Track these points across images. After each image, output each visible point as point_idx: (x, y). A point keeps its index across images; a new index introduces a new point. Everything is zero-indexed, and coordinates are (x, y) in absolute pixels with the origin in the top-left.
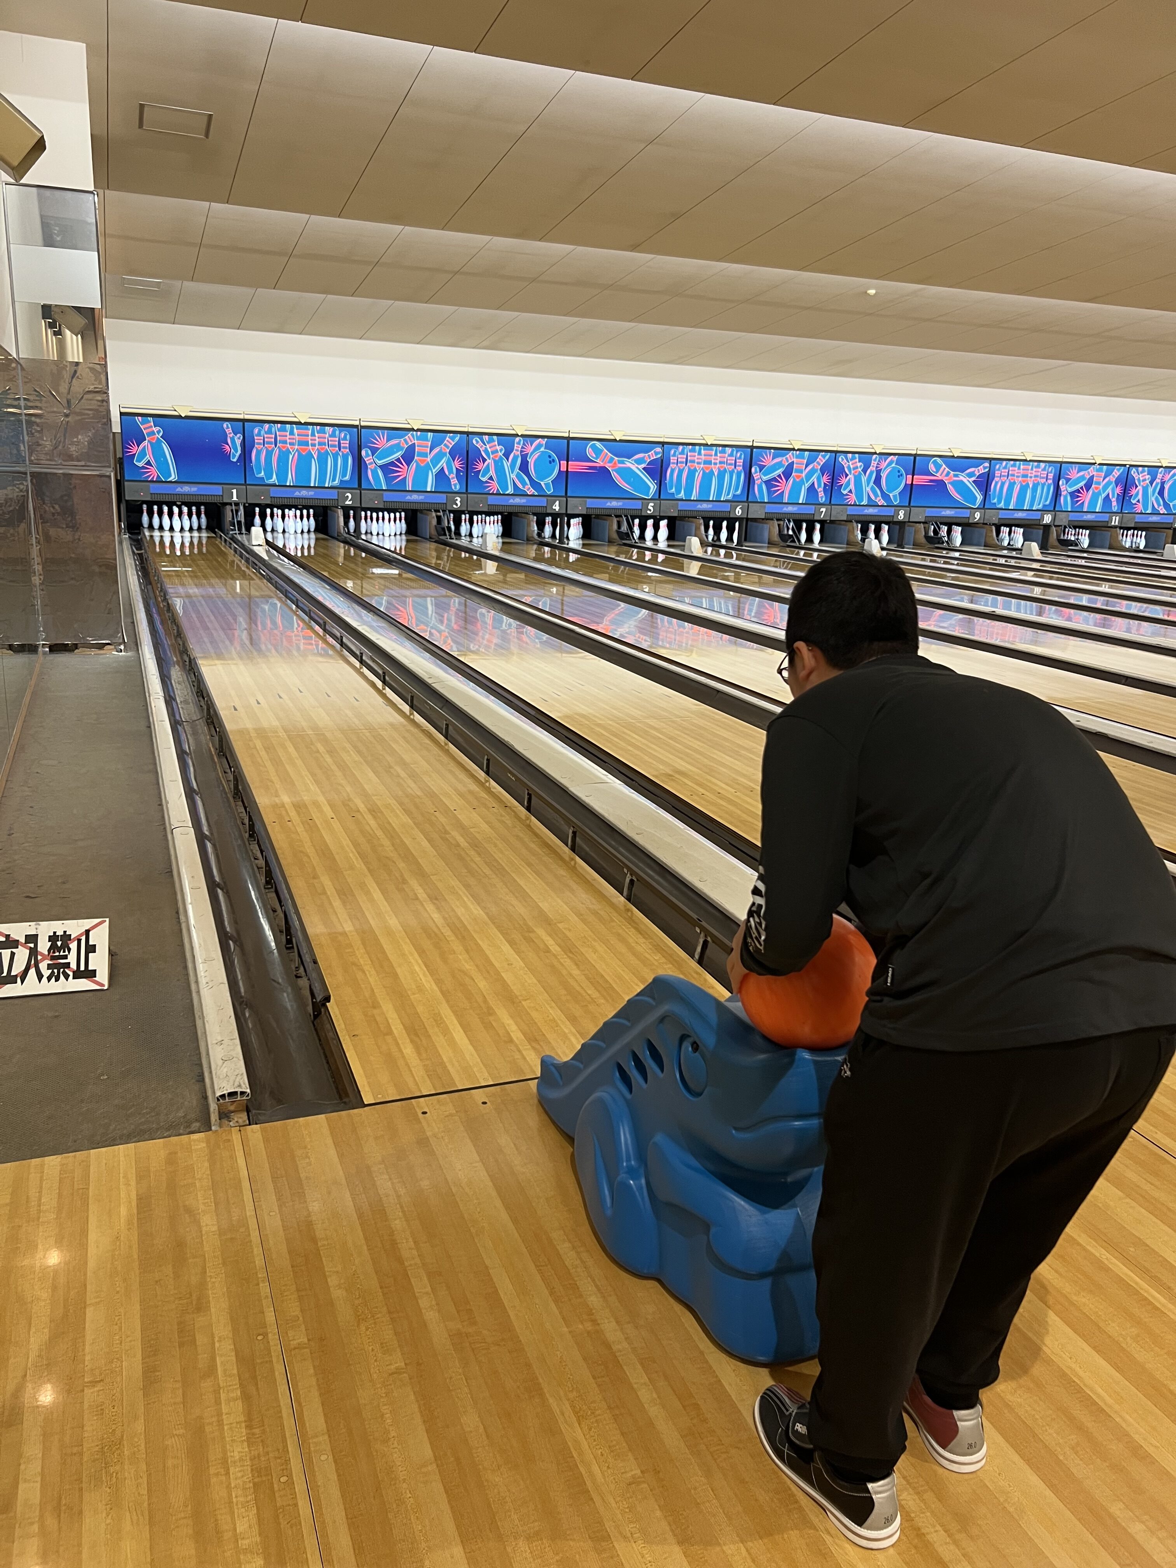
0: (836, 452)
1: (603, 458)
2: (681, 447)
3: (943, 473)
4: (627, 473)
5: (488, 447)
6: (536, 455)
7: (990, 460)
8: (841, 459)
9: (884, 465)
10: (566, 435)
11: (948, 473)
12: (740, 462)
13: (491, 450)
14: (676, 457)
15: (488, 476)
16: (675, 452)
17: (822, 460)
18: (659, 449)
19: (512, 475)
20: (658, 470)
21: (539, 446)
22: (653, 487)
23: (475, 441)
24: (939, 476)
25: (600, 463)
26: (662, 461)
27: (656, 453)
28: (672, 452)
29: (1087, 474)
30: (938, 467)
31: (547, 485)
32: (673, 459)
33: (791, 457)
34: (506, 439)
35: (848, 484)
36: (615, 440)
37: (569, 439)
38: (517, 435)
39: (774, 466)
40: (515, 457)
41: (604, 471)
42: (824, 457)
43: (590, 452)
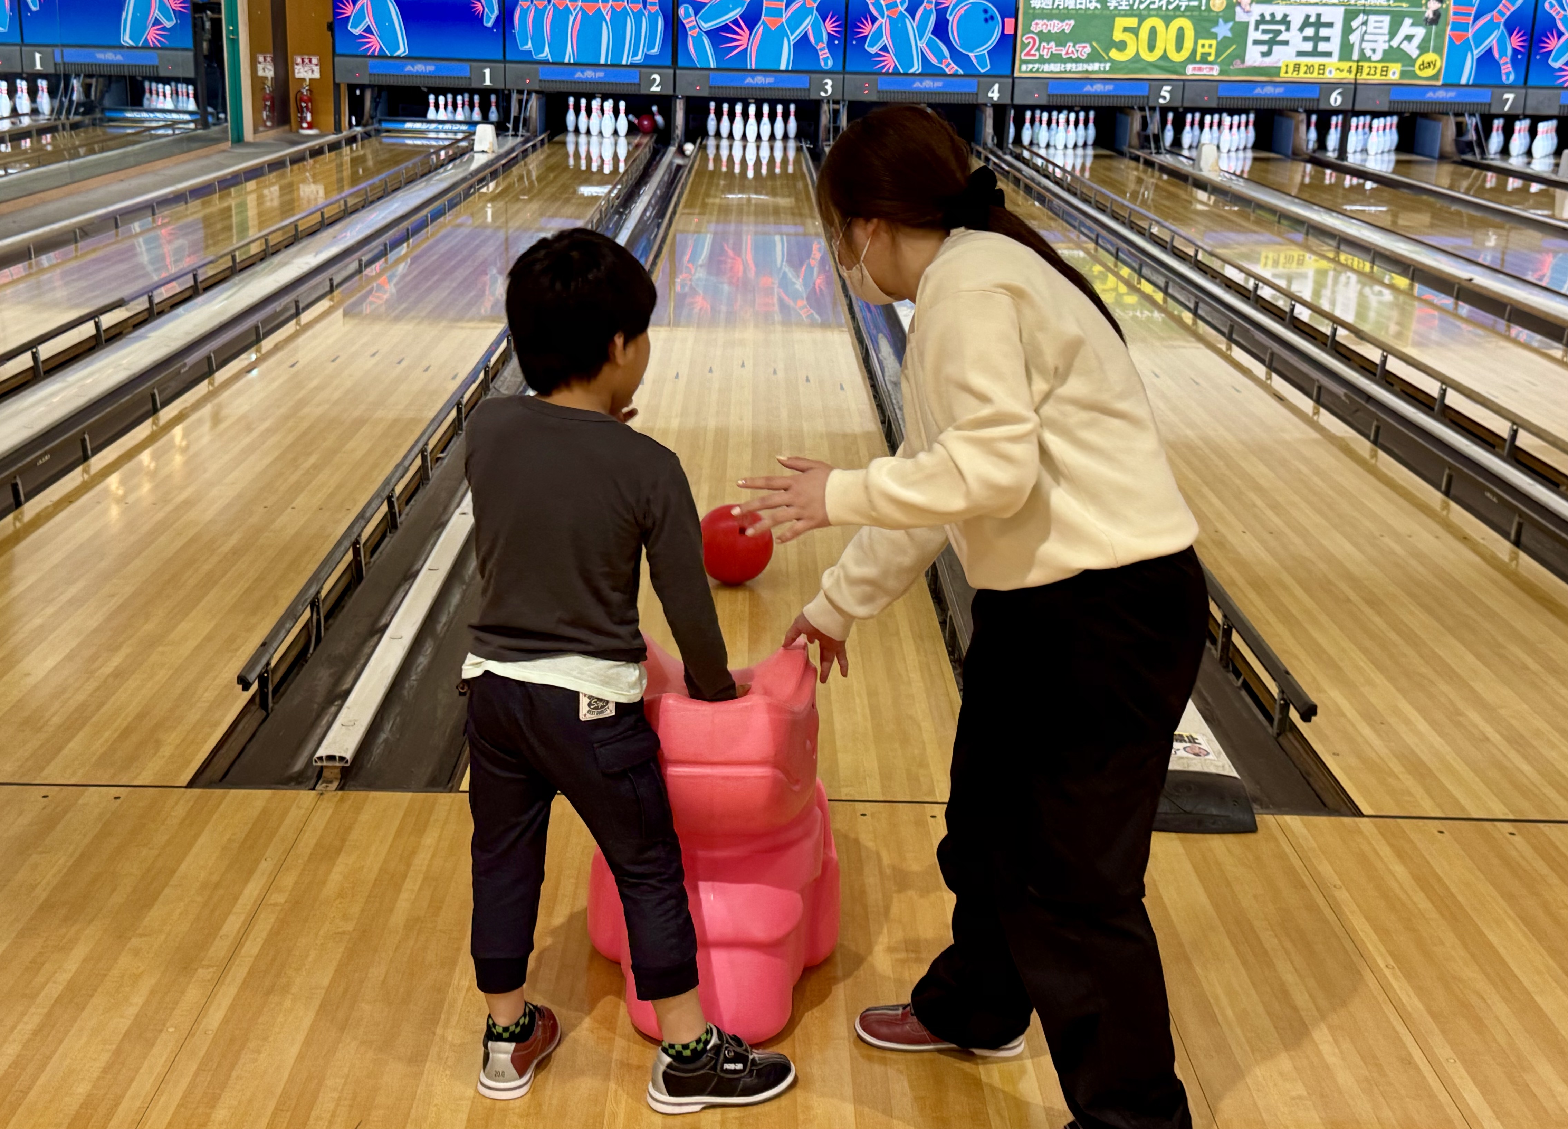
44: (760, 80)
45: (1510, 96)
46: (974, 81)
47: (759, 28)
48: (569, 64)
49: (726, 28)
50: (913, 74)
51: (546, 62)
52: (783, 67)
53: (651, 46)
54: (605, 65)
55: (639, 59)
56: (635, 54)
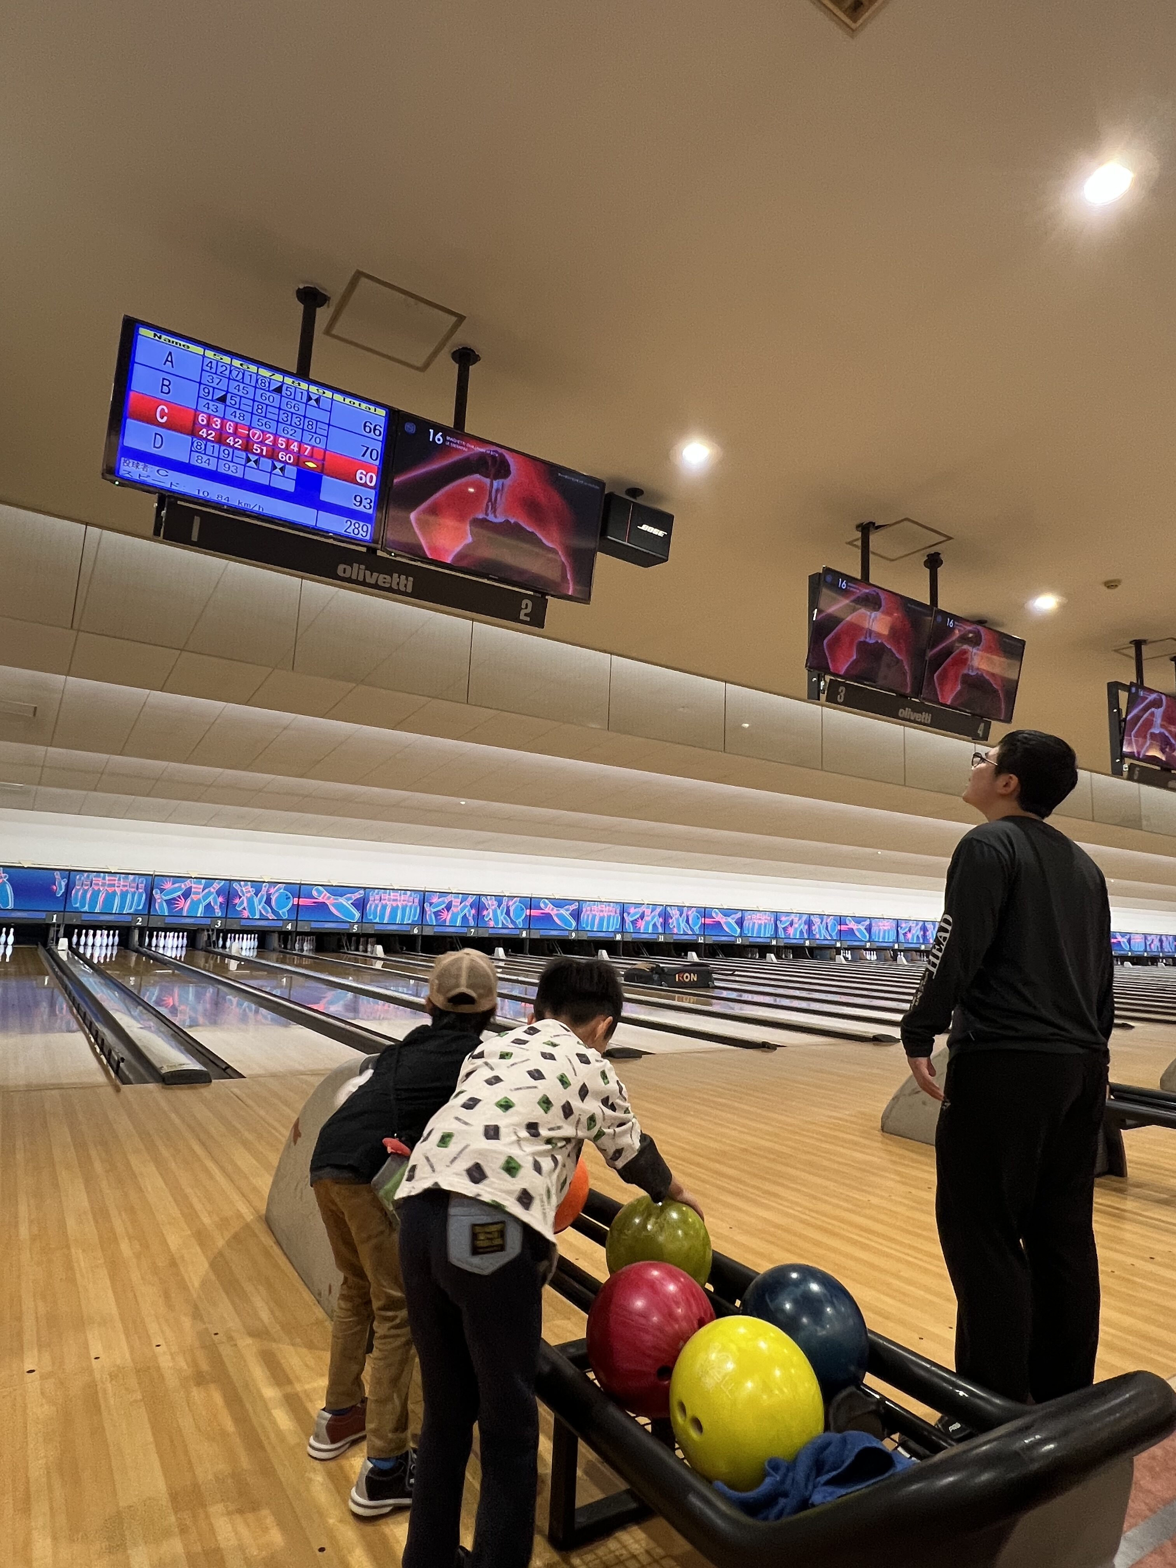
0: (480, 895)
1: (324, 897)
2: (377, 891)
3: (549, 909)
4: (339, 906)
5: (244, 889)
6: (277, 895)
7: (578, 901)
8: (483, 899)
9: (511, 903)
10: (299, 882)
11: (553, 909)
12: (417, 901)
13: (245, 891)
14: (373, 897)
15: (242, 907)
16: (373, 893)
17: (471, 900)
18: (362, 892)
19: (259, 907)
20: (361, 905)
21: (280, 889)
22: (357, 915)
23: (235, 885)
24: (547, 911)
25: (321, 900)
26: (364, 898)
27: (360, 894)
28: (371, 893)
29: (640, 910)
30: (546, 905)
31: (283, 913)
32: (371, 899)
33: (449, 898)
34: (257, 885)
35: (488, 914)
36: (332, 886)
37: (301, 884)
38: (264, 882)
39: (439, 903)
40: (262, 896)
41: (323, 905)
42: (472, 898)
43: (315, 893)
44: (189, 921)
45: (473, 930)
46: (281, 922)
47: (189, 901)
48: (97, 914)
49: (174, 899)
50: (256, 919)
52: (199, 915)
53: (138, 905)
54: (115, 914)
55: (132, 911)
56: (131, 909)
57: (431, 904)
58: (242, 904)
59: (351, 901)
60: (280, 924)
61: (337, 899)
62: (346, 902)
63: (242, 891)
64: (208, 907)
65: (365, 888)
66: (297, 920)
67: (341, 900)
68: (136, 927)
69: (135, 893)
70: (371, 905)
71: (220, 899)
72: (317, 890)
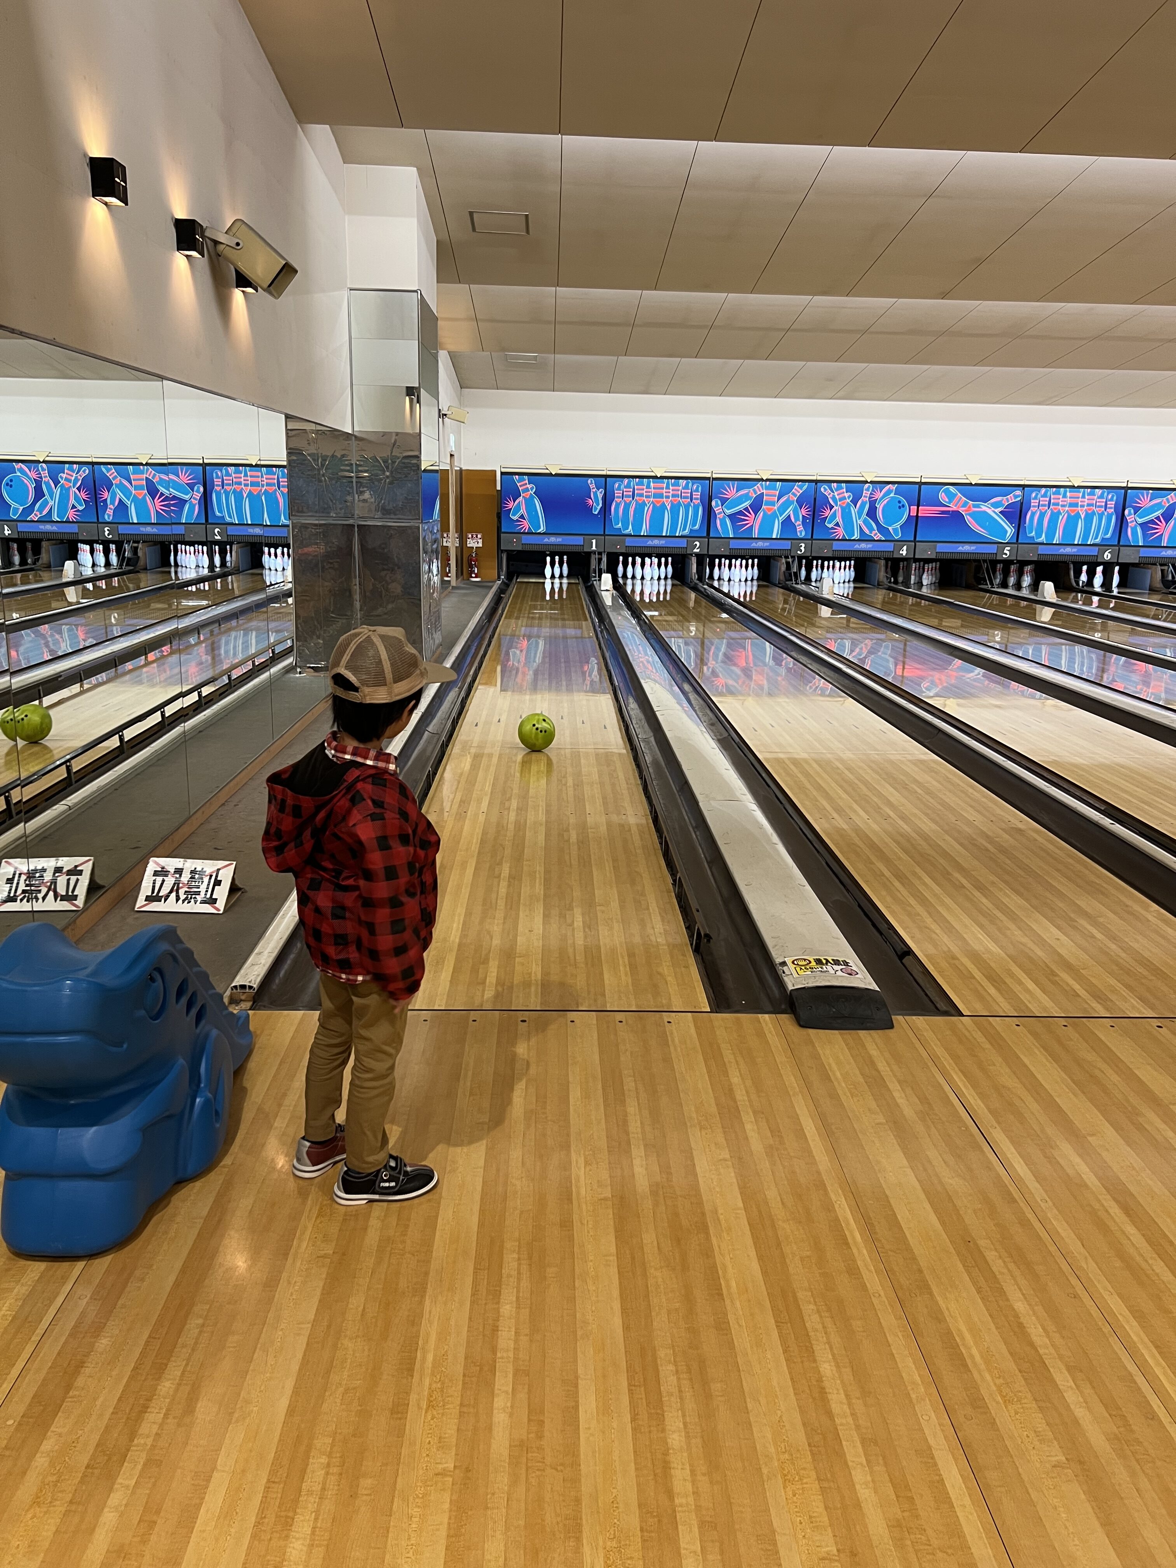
1: (957, 503)
2: (1043, 490)
4: (981, 517)
5: (836, 494)
6: (885, 501)
10: (918, 480)
12: (1111, 504)
13: (838, 497)
14: (1036, 500)
15: (834, 522)
16: (1037, 495)
18: (1018, 492)
19: (859, 521)
20: (1017, 514)
21: (889, 492)
22: (1010, 530)
23: (823, 489)
25: (952, 507)
26: (1022, 504)
27: (1016, 497)
28: (1034, 495)
31: (895, 530)
32: (1034, 503)
33: (1172, 498)
34: (855, 486)
36: (971, 484)
37: (920, 484)
38: (866, 482)
39: (1153, 508)
40: (864, 504)
41: (957, 516)
43: (942, 497)
44: (760, 544)
46: (892, 544)
47: (761, 514)
48: (644, 536)
49: (740, 513)
50: (854, 540)
51: (630, 535)
52: (774, 536)
53: (694, 524)
54: (666, 536)
55: (686, 532)
56: (684, 529)
57: (1137, 510)
58: (834, 517)
59: (1000, 509)
60: (889, 547)
61: (978, 506)
62: (991, 510)
63: (834, 498)
64: (787, 523)
65: (1024, 486)
66: (915, 541)
67: (984, 508)
68: (691, 555)
69: (689, 505)
70: (1033, 514)
71: (803, 512)
72: (947, 492)
